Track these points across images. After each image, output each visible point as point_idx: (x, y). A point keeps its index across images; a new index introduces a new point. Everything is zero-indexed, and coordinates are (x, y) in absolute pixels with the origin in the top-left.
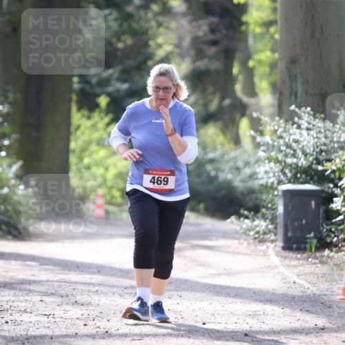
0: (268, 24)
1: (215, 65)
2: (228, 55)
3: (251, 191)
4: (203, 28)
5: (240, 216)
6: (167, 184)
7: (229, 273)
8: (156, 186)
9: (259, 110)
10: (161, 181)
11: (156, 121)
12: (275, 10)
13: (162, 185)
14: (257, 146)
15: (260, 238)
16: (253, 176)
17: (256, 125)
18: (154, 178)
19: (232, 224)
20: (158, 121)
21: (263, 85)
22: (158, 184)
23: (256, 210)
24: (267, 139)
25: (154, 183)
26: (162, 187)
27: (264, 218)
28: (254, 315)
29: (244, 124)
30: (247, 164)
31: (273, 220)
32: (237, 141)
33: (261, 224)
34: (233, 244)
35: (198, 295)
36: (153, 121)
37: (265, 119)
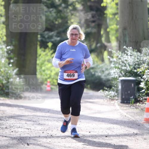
0: (115, 14)
1: (94, 30)
2: (99, 26)
3: (108, 80)
4: (89, 16)
5: (104, 90)
6: (74, 76)
7: (99, 112)
8: (69, 78)
9: (112, 48)
10: (71, 75)
11: (72, 50)
12: (117, 9)
13: (72, 77)
14: (111, 62)
15: (112, 99)
16: (109, 74)
17: (110, 54)
18: (68, 74)
19: (101, 93)
20: (73, 50)
21: (113, 38)
22: (70, 77)
23: (110, 87)
24: (115, 59)
25: (68, 76)
26: (72, 78)
27: (113, 90)
28: (109, 129)
29: (106, 54)
30: (107, 69)
31: (117, 91)
32: (103, 60)
33: (112, 93)
34: (101, 101)
35: (87, 121)
36: (71, 50)
37: (114, 52)
